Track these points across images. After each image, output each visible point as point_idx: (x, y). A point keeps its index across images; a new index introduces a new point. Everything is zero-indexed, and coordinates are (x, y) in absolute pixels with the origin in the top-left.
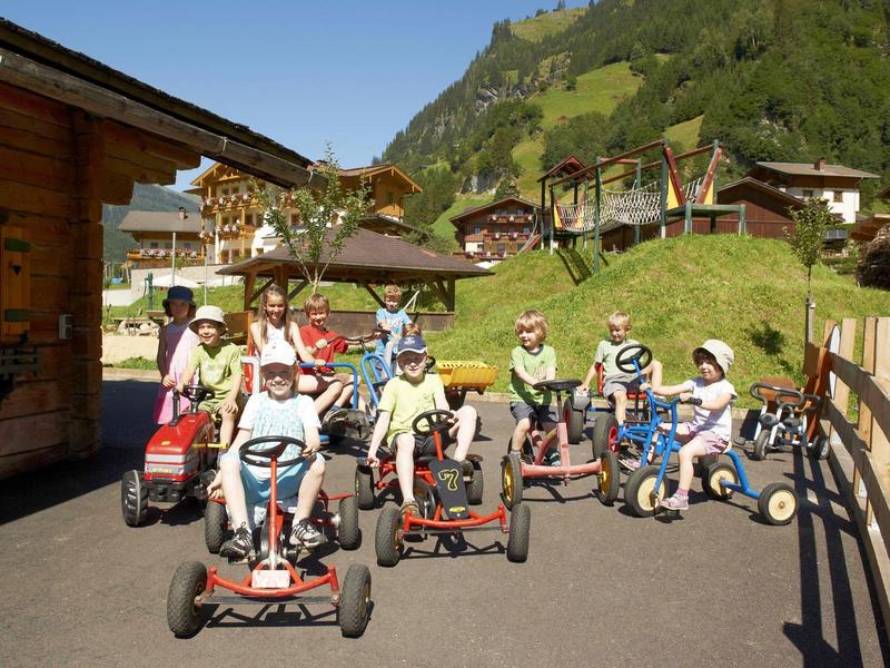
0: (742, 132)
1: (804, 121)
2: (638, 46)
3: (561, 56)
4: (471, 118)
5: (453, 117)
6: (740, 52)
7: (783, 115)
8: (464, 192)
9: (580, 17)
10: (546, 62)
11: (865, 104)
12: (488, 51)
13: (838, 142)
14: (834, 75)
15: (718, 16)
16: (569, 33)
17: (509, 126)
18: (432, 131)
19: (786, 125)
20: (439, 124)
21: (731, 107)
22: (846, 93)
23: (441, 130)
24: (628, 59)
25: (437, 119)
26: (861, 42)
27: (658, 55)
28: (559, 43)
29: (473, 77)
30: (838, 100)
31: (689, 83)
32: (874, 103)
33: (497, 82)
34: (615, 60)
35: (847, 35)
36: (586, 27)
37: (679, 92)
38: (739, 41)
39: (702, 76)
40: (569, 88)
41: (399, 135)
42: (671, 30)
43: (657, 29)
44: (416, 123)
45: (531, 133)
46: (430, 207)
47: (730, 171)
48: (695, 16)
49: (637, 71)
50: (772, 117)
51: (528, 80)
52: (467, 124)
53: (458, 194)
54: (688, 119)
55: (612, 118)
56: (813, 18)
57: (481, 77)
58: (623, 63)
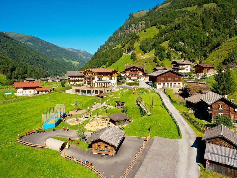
0: (176, 45)
1: (187, 42)
2: (158, 23)
3: (143, 22)
4: (125, 34)
5: (121, 33)
6: (176, 28)
7: (183, 41)
8: (125, 53)
9: (147, 12)
10: (140, 23)
11: (198, 39)
12: (129, 19)
13: (193, 46)
14: (192, 33)
15: (173, 17)
16: (145, 16)
17: (133, 39)
18: (117, 36)
19: (184, 43)
20: (119, 34)
21: (174, 40)
22: (195, 37)
23: (119, 35)
24: (156, 26)
25: (118, 33)
26: (197, 26)
27: (161, 25)
28: (143, 19)
29: (125, 25)
30: (193, 38)
31: (167, 33)
32: (200, 38)
33: (130, 26)
34: (154, 26)
35: (195, 25)
36: (148, 15)
37: (165, 35)
38: (175, 26)
39: (169, 32)
40: (144, 32)
41: (111, 37)
42: (164, 20)
43: (161, 20)
44: (114, 34)
45: (137, 41)
46: (118, 56)
47: (174, 52)
48: (168, 17)
49: (157, 28)
50: (181, 41)
51: (137, 26)
52: (125, 35)
53: (123, 53)
54: (167, 41)
55: (153, 38)
56: (189, 21)
57: (127, 25)
58: (155, 26)
